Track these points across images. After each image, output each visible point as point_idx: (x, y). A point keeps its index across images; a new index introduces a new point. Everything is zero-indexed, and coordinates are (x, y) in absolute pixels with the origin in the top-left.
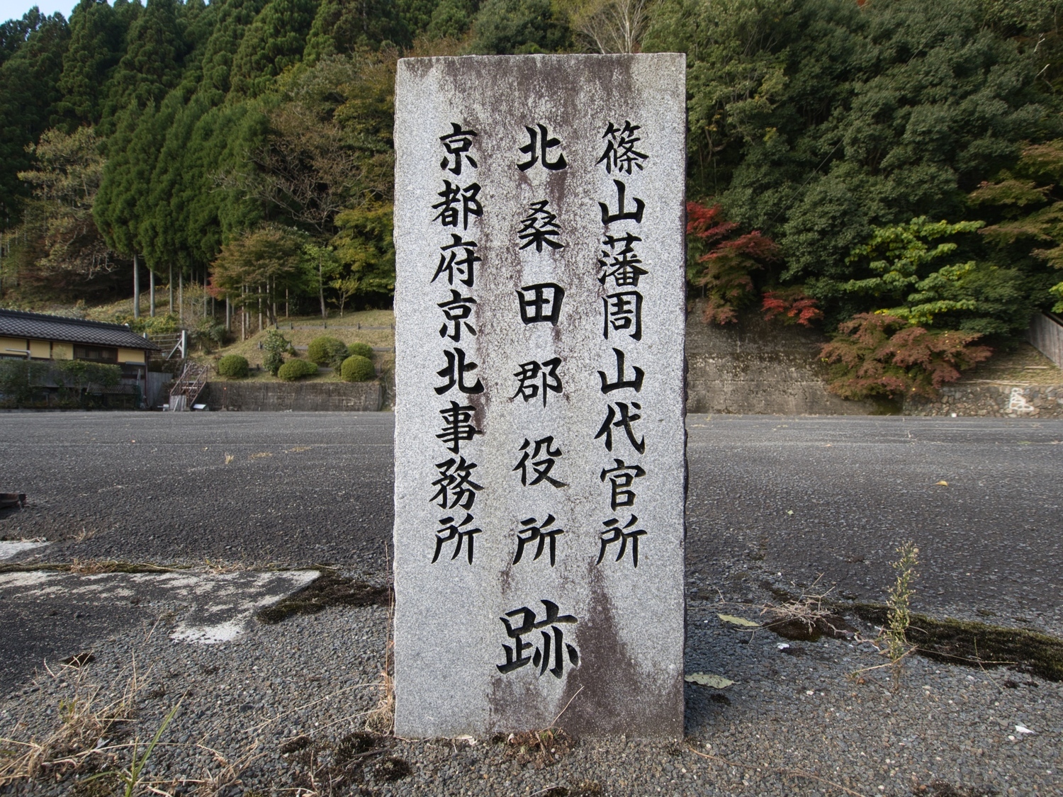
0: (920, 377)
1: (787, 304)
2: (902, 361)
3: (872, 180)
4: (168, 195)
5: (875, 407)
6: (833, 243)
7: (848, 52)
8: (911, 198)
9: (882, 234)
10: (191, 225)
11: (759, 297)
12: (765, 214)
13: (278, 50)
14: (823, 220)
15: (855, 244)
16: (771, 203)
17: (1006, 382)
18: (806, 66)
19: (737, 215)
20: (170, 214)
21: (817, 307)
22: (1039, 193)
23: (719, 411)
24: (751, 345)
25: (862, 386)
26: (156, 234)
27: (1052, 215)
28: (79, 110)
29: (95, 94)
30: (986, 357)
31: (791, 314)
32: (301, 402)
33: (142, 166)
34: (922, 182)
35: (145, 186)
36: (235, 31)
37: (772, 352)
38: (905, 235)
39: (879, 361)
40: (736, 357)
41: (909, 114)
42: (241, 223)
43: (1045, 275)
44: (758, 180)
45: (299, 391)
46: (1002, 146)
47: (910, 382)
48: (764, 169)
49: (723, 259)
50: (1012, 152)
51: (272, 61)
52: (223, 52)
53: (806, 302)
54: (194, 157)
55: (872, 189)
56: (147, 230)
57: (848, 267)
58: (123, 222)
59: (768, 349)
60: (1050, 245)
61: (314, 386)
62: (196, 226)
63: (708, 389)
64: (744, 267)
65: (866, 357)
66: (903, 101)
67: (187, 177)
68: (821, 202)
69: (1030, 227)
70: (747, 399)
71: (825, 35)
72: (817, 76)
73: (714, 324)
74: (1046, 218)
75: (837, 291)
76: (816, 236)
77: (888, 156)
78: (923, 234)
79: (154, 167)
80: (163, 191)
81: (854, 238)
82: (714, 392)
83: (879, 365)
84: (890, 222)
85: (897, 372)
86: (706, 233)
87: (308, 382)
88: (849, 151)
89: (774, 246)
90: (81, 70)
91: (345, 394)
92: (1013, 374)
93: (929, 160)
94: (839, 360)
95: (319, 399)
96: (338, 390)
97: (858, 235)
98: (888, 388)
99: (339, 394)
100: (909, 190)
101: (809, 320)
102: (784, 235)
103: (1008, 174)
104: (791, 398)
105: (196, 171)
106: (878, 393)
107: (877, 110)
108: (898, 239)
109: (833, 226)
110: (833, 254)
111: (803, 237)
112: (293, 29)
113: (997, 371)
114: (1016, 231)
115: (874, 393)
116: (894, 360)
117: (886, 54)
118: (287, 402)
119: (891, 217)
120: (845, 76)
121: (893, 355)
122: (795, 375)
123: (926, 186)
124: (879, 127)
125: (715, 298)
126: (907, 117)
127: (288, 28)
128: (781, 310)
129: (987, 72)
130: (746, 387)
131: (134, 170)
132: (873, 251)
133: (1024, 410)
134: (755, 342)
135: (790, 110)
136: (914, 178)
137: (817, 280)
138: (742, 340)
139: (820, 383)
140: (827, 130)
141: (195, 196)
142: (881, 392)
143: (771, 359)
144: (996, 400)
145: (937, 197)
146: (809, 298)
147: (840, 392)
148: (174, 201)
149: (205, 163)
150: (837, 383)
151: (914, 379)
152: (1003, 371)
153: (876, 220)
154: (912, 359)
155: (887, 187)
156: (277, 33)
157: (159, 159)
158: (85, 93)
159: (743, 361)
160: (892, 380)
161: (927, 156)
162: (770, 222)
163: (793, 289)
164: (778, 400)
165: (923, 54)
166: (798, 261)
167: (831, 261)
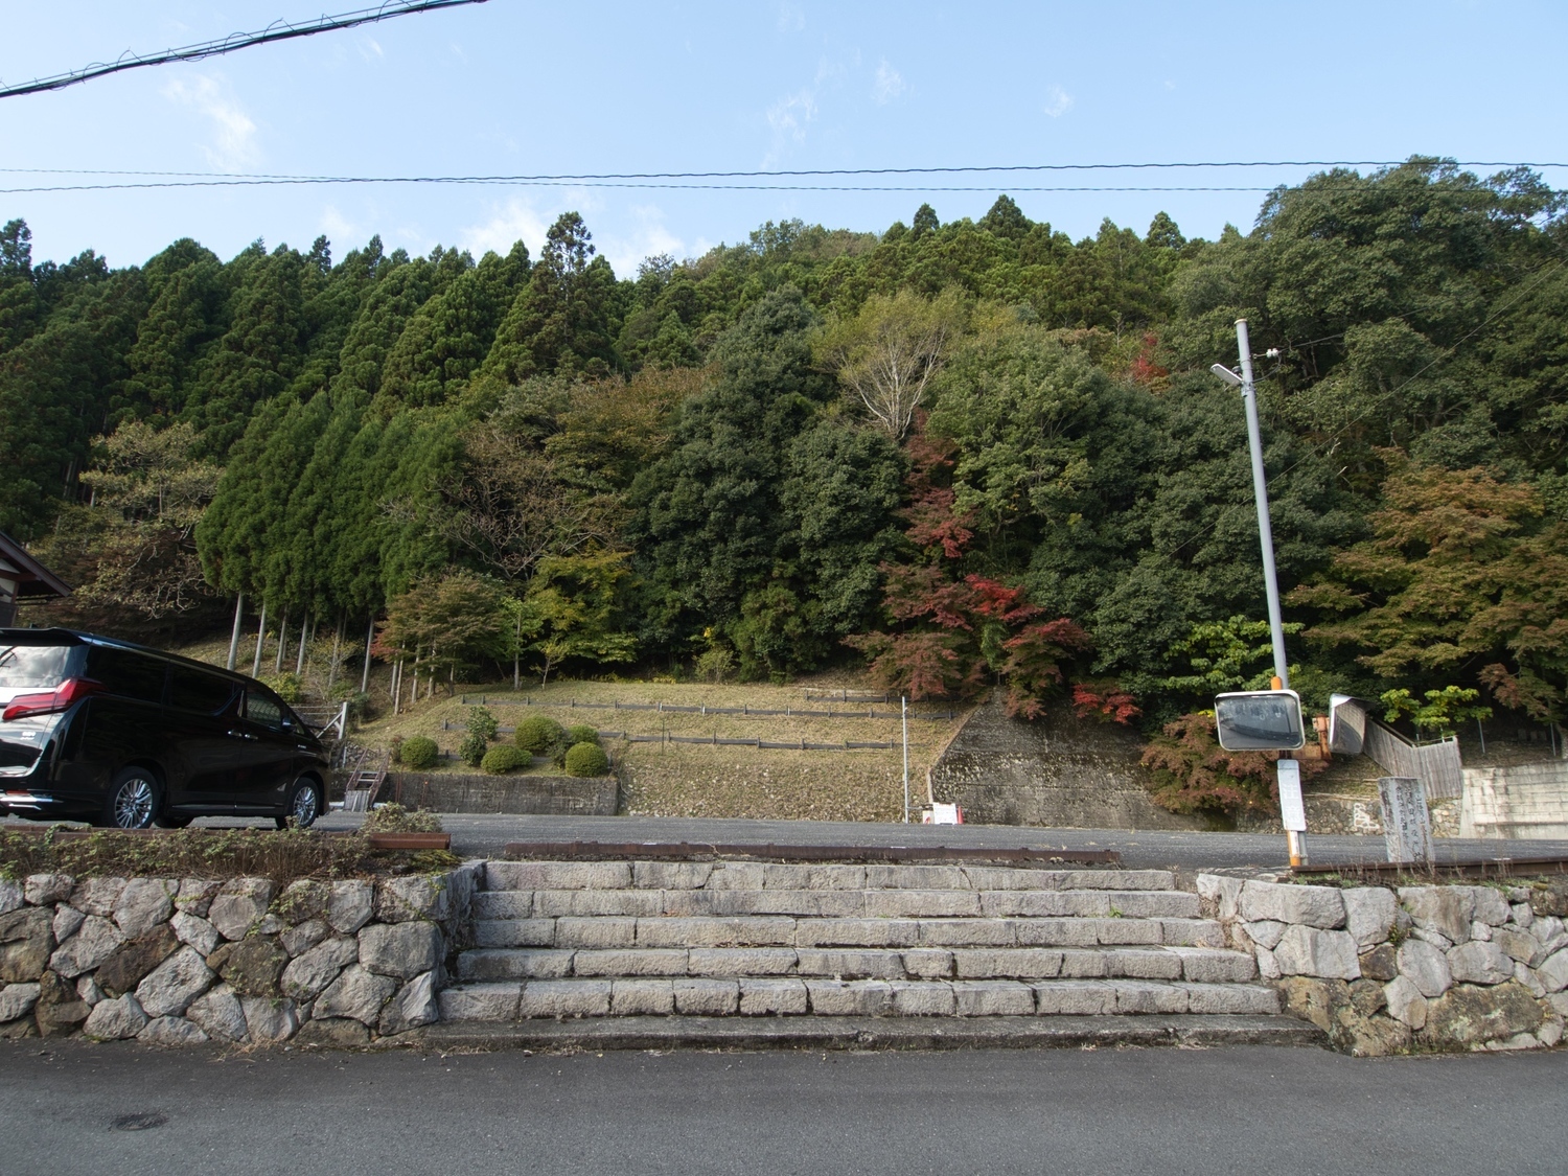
0: (1255, 789)
1: (1101, 699)
2: (1236, 771)
3: (1185, 574)
4: (312, 522)
5: (1207, 822)
6: (1150, 637)
7: (1149, 445)
8: (1228, 596)
9: (1202, 631)
10: (339, 561)
11: (1068, 690)
12: (1073, 600)
13: (450, 351)
14: (1140, 613)
15: (1174, 640)
16: (1079, 589)
17: (1346, 796)
18: (1107, 455)
19: (1043, 600)
20: (312, 546)
21: (1135, 704)
22: (1358, 599)
23: (1033, 824)
24: (1061, 744)
25: (1193, 798)
26: (289, 571)
27: (1373, 622)
28: (155, 393)
29: (178, 375)
30: (1323, 768)
31: (1106, 711)
32: (514, 802)
33: (278, 482)
34: (1237, 581)
35: (280, 508)
36: (391, 322)
37: (1085, 754)
38: (1225, 634)
39: (1207, 768)
40: (1046, 759)
41: (1218, 512)
42: (419, 565)
43: (1371, 681)
44: (1063, 564)
45: (511, 787)
46: (1313, 551)
47: (1245, 794)
48: (1069, 553)
49: (1030, 646)
50: (1323, 557)
51: (440, 362)
52: (372, 345)
53: (1122, 698)
54: (351, 477)
55: (1186, 584)
56: (278, 565)
57: (1166, 663)
58: (242, 551)
59: (1080, 749)
60: (1376, 651)
61: (531, 782)
62: (347, 562)
63: (1018, 797)
64: (1053, 656)
65: (1194, 764)
66: (1210, 500)
67: (340, 501)
68: (1135, 594)
69: (1352, 632)
70: (1063, 811)
71: (1125, 427)
72: (1119, 466)
73: (1019, 718)
74: (1365, 624)
75: (1157, 687)
76: (1131, 628)
77: (1201, 553)
78: (1243, 633)
79: (293, 486)
80: (305, 517)
81: (1173, 633)
82: (1025, 800)
83: (1210, 774)
84: (1208, 619)
85: (1229, 782)
86: (1008, 616)
87: (524, 776)
88: (1159, 543)
89: (1086, 636)
90: (165, 342)
91: (572, 793)
92: (1352, 787)
93: (1243, 560)
94: (1165, 766)
95: (538, 799)
96: (562, 788)
97: (1177, 630)
98: (1224, 801)
99: (564, 793)
100: (1224, 588)
101: (1127, 718)
102: (1095, 623)
103: (1321, 577)
104: (1113, 809)
105: (351, 494)
106: (1211, 806)
107: (1185, 506)
108: (1218, 637)
109: (1149, 619)
110: (1150, 648)
111: (1118, 628)
112: (470, 329)
113: (1333, 783)
114: (1338, 636)
115: (1207, 807)
116: (1229, 769)
117: (1188, 451)
118: (495, 801)
119: (1209, 614)
120: (1146, 467)
121: (1226, 763)
122: (1113, 781)
123: (1242, 585)
124: (1189, 523)
125: (1016, 688)
126: (1215, 516)
127: (463, 326)
128: (1096, 705)
129: (1290, 475)
130: (1061, 794)
131: (266, 489)
132: (1193, 647)
133: (1370, 827)
134: (1065, 741)
135: (1094, 496)
136: (1229, 576)
137: (1135, 674)
138: (1050, 737)
139: (1143, 793)
140: (1133, 519)
141: (348, 525)
142: (1215, 804)
143: (1085, 762)
144: (1338, 816)
145: (1254, 597)
146: (1125, 693)
147: (1167, 804)
148: (319, 530)
149: (366, 486)
150: (1163, 793)
151: (1249, 791)
152: (1341, 783)
153: (1193, 617)
154: (1248, 768)
155: (1202, 583)
156: (449, 331)
157: (303, 477)
158: (166, 372)
159: (1053, 764)
160: (1227, 791)
161: (1240, 555)
162: (1078, 608)
163: (1105, 683)
164: (1099, 812)
165: (1225, 455)
166: (1112, 652)
167: (1148, 654)
